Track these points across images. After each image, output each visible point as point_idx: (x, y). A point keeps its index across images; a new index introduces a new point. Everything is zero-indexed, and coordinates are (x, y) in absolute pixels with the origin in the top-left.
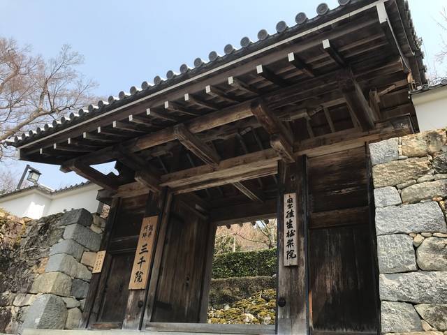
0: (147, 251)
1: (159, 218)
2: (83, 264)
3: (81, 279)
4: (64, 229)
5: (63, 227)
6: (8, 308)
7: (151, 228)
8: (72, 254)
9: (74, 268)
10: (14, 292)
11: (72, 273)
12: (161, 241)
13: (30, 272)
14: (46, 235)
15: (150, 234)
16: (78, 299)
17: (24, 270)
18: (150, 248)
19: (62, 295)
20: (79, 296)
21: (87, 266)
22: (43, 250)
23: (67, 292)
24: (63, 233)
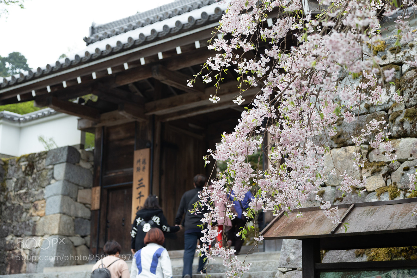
0: (144, 186)
1: (150, 151)
2: (81, 203)
3: (82, 218)
4: (53, 169)
5: (50, 167)
6: (16, 251)
7: (144, 162)
8: (68, 195)
9: (72, 207)
10: (17, 236)
11: (72, 213)
12: (156, 174)
13: (28, 215)
14: (34, 176)
15: (144, 168)
16: (83, 237)
17: (22, 213)
18: (146, 182)
19: (68, 234)
20: (83, 234)
21: (85, 204)
22: (36, 193)
23: (71, 232)
24: (53, 173)
